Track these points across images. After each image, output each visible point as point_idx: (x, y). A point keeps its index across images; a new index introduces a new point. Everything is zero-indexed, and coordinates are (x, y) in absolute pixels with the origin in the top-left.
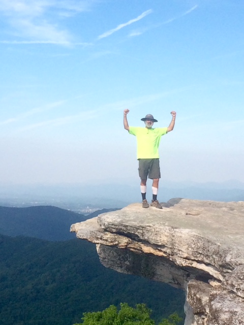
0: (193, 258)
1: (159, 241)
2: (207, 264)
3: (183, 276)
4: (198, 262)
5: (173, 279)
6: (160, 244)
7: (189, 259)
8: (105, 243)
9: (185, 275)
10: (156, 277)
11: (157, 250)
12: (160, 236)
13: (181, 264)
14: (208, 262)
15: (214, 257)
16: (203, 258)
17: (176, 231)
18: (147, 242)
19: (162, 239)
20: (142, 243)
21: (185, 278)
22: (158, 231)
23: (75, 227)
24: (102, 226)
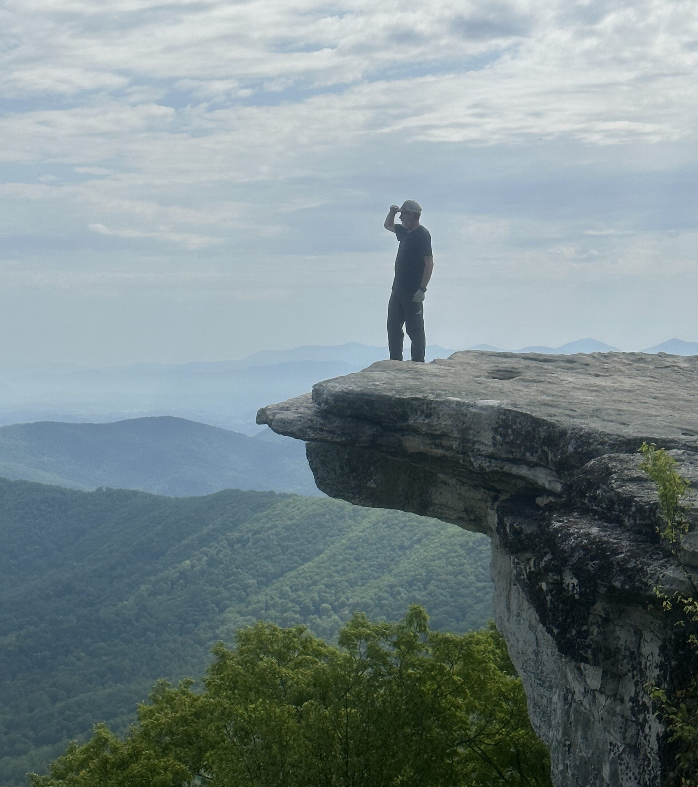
0: (504, 456)
1: (437, 428)
2: (532, 465)
3: (486, 501)
4: (516, 461)
5: (466, 511)
6: (438, 433)
7: (496, 459)
8: (329, 439)
9: (489, 499)
10: (431, 509)
11: (433, 446)
12: (439, 418)
13: (482, 468)
14: (534, 459)
15: (546, 448)
16: (524, 454)
17: (469, 405)
18: (415, 431)
19: (443, 423)
20: (403, 435)
21: (489, 504)
22: (435, 408)
23: (268, 412)
24: (323, 404)
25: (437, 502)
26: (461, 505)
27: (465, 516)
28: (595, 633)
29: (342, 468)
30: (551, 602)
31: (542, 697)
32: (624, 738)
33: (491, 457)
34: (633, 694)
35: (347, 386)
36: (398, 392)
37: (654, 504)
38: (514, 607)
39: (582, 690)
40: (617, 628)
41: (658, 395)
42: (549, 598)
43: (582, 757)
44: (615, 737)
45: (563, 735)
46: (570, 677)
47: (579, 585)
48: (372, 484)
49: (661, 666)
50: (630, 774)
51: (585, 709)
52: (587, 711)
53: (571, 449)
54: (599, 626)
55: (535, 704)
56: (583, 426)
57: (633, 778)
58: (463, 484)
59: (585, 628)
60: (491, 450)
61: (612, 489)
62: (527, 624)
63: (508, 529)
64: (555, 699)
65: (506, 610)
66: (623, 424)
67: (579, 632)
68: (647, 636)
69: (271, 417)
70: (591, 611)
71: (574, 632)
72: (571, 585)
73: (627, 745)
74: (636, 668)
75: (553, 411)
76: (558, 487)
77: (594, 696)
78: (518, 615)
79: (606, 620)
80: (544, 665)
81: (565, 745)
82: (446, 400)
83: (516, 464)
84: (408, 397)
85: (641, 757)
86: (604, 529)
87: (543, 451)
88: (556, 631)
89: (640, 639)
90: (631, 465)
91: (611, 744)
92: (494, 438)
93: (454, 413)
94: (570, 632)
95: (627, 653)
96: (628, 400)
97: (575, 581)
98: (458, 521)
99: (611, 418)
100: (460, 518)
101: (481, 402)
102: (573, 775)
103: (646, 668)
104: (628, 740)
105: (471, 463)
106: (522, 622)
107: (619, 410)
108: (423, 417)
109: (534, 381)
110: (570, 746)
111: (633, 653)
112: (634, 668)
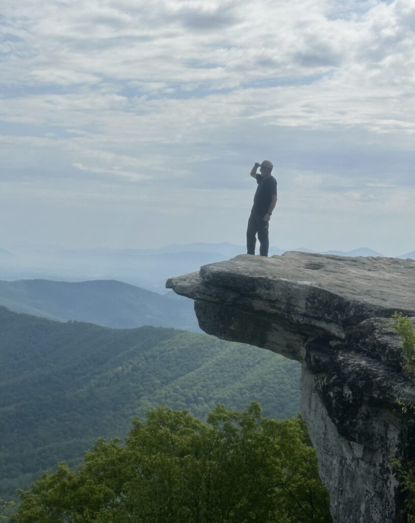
8: (208, 299)
9: (302, 340)
10: (266, 345)
11: (270, 307)
12: (274, 290)
13: (298, 321)
14: (330, 318)
15: (337, 312)
16: (324, 315)
17: (292, 284)
18: (259, 297)
19: (277, 294)
20: (253, 300)
21: (302, 343)
22: (272, 284)
23: (173, 281)
24: (206, 279)
25: (270, 340)
26: (284, 343)
27: (287, 350)
28: (360, 424)
29: (215, 317)
30: (335, 403)
31: (327, 460)
32: (375, 488)
33: (304, 315)
34: (381, 462)
35: (220, 268)
36: (251, 273)
37: (400, 349)
38: (313, 405)
39: (351, 458)
40: (374, 422)
41: (405, 284)
42: (334, 401)
43: (348, 498)
44: (369, 487)
45: (338, 484)
46: (344, 449)
47: (353, 394)
48: (232, 327)
49: (399, 446)
50: (377, 510)
51: (352, 469)
52: (353, 471)
53: (352, 313)
54: (363, 420)
55: (323, 465)
56: (360, 300)
57: (379, 512)
58: (287, 330)
59: (354, 420)
60: (304, 311)
61: (375, 339)
62: (320, 416)
63: (312, 359)
64: (335, 462)
65: (308, 407)
66: (383, 300)
67: (351, 423)
68: (392, 427)
69: (175, 284)
70: (359, 411)
71: (348, 423)
72: (348, 395)
73: (376, 492)
74: (383, 447)
75: (342, 290)
76: (343, 336)
77: (358, 462)
78: (315, 411)
79: (368, 417)
80: (329, 441)
81: (339, 490)
82: (279, 280)
83: (319, 320)
84: (257, 277)
85: (384, 500)
86: (369, 362)
87: (335, 313)
88: (337, 421)
89: (387, 429)
90: (387, 325)
91: (367, 491)
92: (306, 304)
93: (283, 287)
94: (346, 422)
95: (379, 437)
96: (387, 286)
97: (350, 392)
98: (282, 352)
99: (377, 296)
100: (284, 351)
101: (300, 282)
102: (343, 508)
103: (390, 446)
104: (377, 489)
105: (292, 318)
106: (317, 414)
107: (382, 292)
108: (265, 289)
109: (332, 272)
110: (342, 491)
111: (383, 437)
112: (383, 446)
